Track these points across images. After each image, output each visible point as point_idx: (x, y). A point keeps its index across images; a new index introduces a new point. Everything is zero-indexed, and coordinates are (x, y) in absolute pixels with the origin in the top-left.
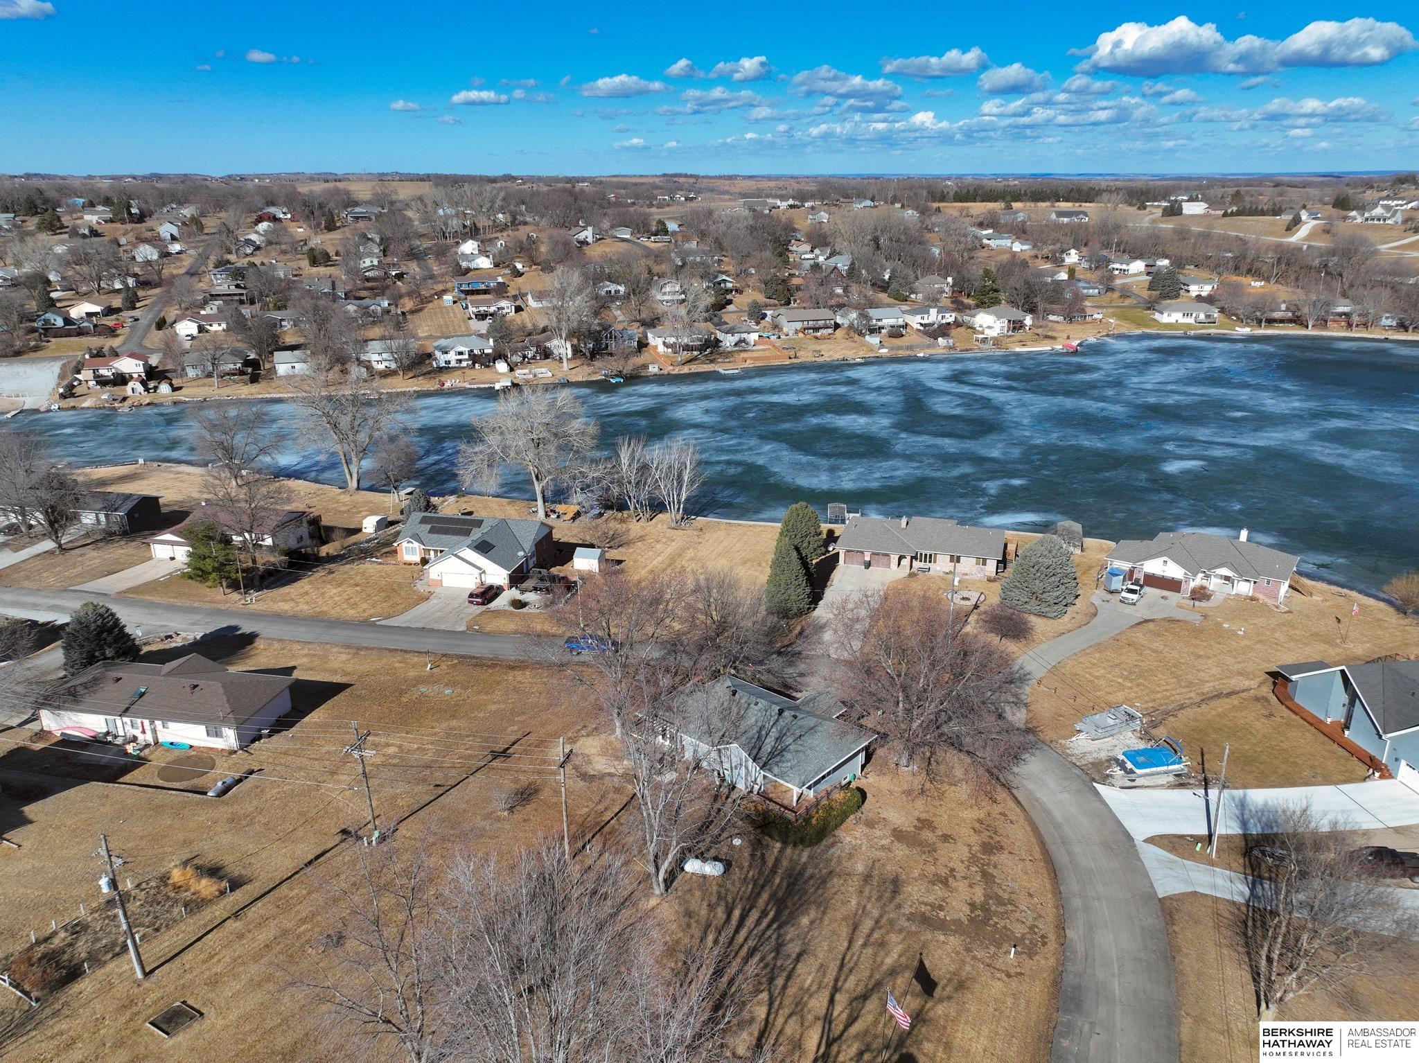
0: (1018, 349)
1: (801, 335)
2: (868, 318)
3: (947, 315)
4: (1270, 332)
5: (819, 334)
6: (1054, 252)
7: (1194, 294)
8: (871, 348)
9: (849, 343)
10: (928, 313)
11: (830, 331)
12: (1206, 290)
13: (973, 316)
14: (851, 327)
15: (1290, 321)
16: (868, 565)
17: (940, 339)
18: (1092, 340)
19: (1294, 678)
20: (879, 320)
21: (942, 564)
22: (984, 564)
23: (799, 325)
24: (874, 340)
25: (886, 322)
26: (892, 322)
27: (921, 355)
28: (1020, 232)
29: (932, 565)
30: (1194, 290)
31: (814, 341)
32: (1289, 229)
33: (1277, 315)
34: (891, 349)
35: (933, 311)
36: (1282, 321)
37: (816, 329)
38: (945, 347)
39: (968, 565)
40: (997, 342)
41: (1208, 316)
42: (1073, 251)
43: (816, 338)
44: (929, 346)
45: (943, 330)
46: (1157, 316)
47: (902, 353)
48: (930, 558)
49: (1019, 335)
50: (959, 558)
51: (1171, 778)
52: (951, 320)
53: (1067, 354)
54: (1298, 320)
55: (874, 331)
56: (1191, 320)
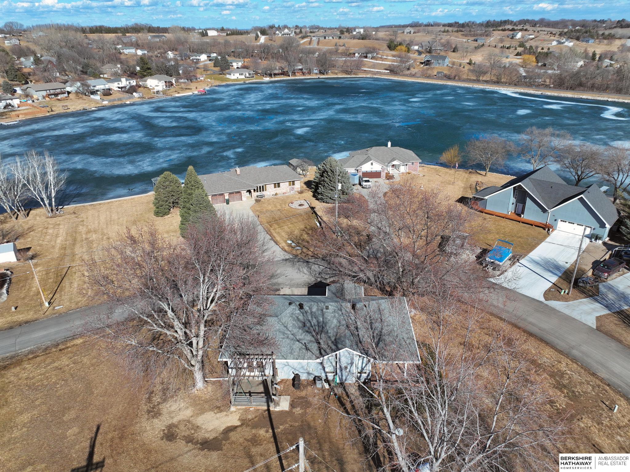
0: (177, 95)
1: (47, 99)
2: (88, 86)
3: (132, 82)
4: (276, 79)
5: (59, 97)
6: (161, 53)
7: (235, 67)
8: (96, 102)
9: (80, 101)
10: (121, 81)
11: (66, 95)
12: (240, 64)
13: (146, 81)
14: (77, 93)
15: (281, 74)
16: (228, 202)
17: (134, 94)
18: (207, 88)
19: (486, 198)
20: (94, 86)
21: (270, 191)
22: (293, 184)
23: (44, 93)
24: (97, 97)
25: (97, 88)
26: (102, 87)
27: (128, 102)
28: (137, 46)
29: (264, 193)
30: (235, 65)
31: (58, 102)
32: (256, 39)
33: (276, 72)
34: (110, 101)
35: (123, 80)
36: (278, 74)
37: (56, 95)
38: (139, 98)
39: (285, 187)
40: (164, 92)
41: (249, 74)
42: (170, 53)
43: (59, 100)
44: (130, 98)
45: (132, 90)
46: (228, 76)
47: (116, 103)
48: (262, 189)
49: (172, 89)
50: (279, 184)
52: (134, 84)
53: (202, 95)
54: (284, 74)
55: (94, 93)
56: (243, 77)
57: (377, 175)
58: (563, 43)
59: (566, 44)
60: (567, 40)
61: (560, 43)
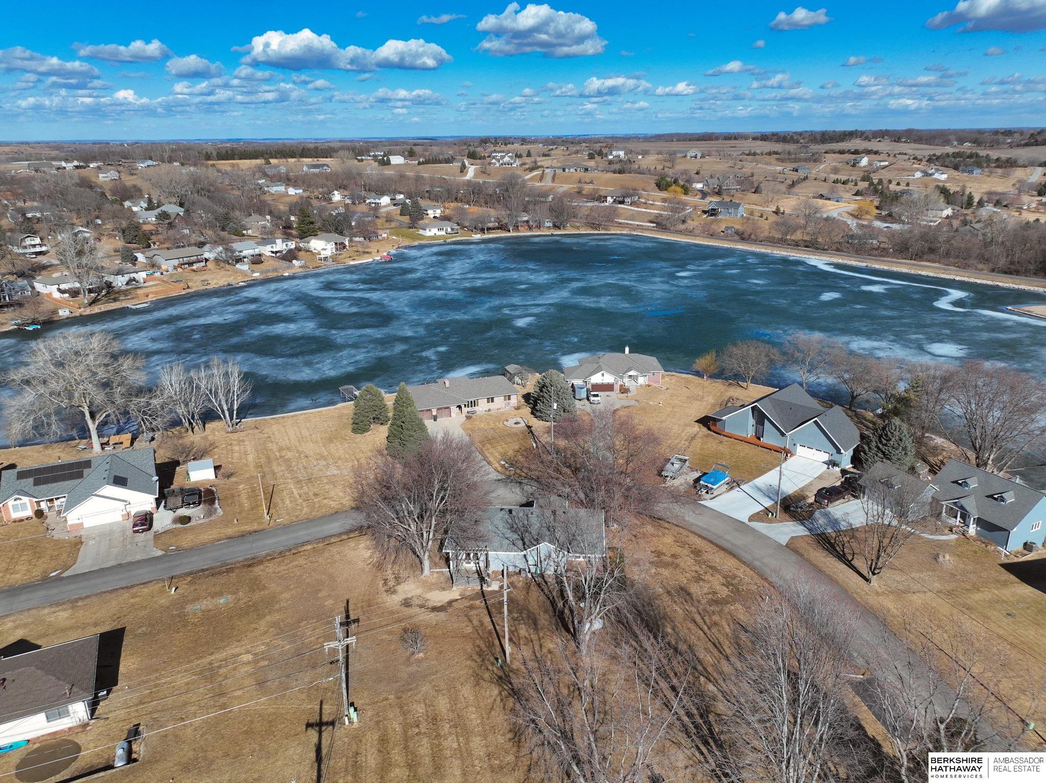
0: (352, 263)
1: (179, 270)
2: (233, 251)
3: (289, 243)
4: (491, 236)
5: (195, 267)
6: (323, 194)
7: (432, 216)
8: (244, 273)
9: (223, 272)
10: (275, 243)
11: (203, 264)
12: (438, 213)
13: (308, 243)
14: (217, 260)
15: (498, 228)
16: (435, 418)
17: (294, 262)
18: (393, 252)
19: (724, 418)
20: (241, 252)
21: (483, 406)
22: (509, 399)
23: (176, 262)
24: (244, 267)
25: (245, 253)
26: (251, 252)
27: (286, 274)
28: (288, 180)
29: (476, 408)
30: (431, 213)
31: (193, 274)
32: (462, 172)
33: (490, 225)
34: (262, 273)
35: (279, 241)
36: (494, 229)
37: (191, 264)
38: (300, 267)
39: (499, 401)
40: (334, 258)
41: (452, 229)
42: (336, 192)
43: (194, 271)
44: (288, 268)
45: (290, 256)
46: (421, 232)
47: (271, 275)
48: (474, 404)
49: (345, 253)
50: (492, 399)
51: (726, 486)
52: (293, 247)
53: (386, 262)
54: (502, 227)
55: (239, 260)
56: (443, 233)
57: (609, 387)
58: (931, 175)
59: (937, 176)
60: (937, 170)
61: (926, 174)
